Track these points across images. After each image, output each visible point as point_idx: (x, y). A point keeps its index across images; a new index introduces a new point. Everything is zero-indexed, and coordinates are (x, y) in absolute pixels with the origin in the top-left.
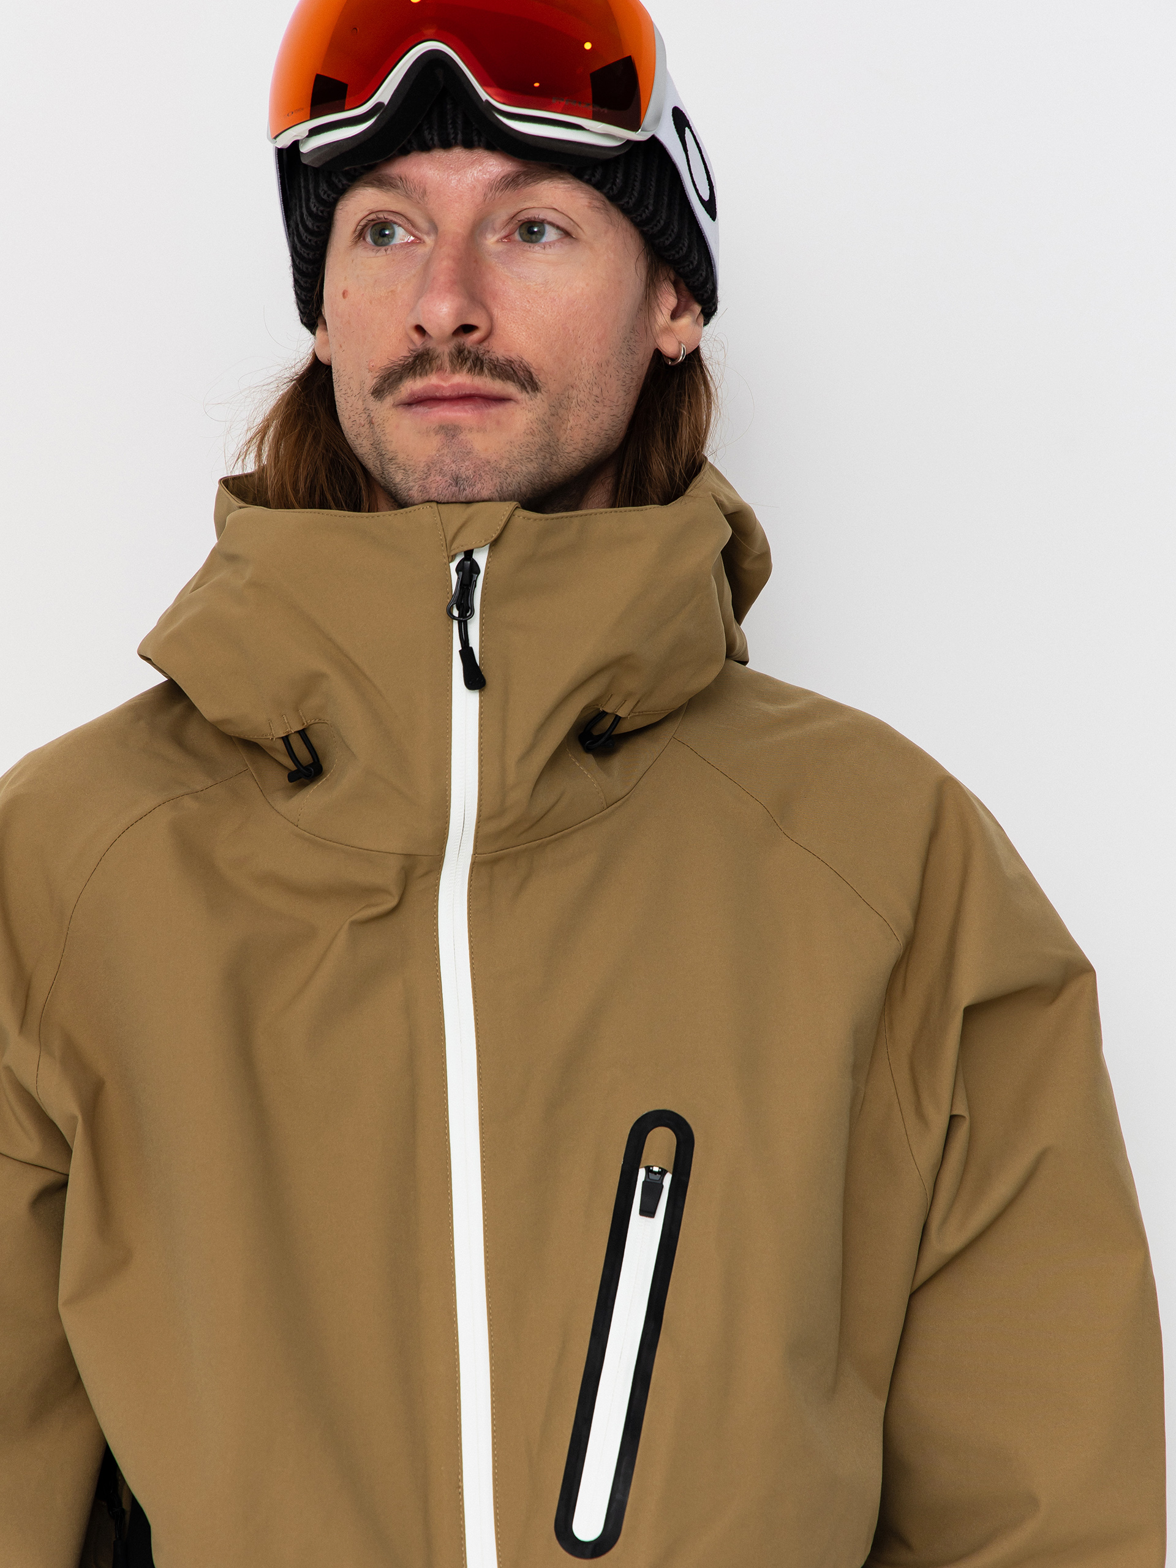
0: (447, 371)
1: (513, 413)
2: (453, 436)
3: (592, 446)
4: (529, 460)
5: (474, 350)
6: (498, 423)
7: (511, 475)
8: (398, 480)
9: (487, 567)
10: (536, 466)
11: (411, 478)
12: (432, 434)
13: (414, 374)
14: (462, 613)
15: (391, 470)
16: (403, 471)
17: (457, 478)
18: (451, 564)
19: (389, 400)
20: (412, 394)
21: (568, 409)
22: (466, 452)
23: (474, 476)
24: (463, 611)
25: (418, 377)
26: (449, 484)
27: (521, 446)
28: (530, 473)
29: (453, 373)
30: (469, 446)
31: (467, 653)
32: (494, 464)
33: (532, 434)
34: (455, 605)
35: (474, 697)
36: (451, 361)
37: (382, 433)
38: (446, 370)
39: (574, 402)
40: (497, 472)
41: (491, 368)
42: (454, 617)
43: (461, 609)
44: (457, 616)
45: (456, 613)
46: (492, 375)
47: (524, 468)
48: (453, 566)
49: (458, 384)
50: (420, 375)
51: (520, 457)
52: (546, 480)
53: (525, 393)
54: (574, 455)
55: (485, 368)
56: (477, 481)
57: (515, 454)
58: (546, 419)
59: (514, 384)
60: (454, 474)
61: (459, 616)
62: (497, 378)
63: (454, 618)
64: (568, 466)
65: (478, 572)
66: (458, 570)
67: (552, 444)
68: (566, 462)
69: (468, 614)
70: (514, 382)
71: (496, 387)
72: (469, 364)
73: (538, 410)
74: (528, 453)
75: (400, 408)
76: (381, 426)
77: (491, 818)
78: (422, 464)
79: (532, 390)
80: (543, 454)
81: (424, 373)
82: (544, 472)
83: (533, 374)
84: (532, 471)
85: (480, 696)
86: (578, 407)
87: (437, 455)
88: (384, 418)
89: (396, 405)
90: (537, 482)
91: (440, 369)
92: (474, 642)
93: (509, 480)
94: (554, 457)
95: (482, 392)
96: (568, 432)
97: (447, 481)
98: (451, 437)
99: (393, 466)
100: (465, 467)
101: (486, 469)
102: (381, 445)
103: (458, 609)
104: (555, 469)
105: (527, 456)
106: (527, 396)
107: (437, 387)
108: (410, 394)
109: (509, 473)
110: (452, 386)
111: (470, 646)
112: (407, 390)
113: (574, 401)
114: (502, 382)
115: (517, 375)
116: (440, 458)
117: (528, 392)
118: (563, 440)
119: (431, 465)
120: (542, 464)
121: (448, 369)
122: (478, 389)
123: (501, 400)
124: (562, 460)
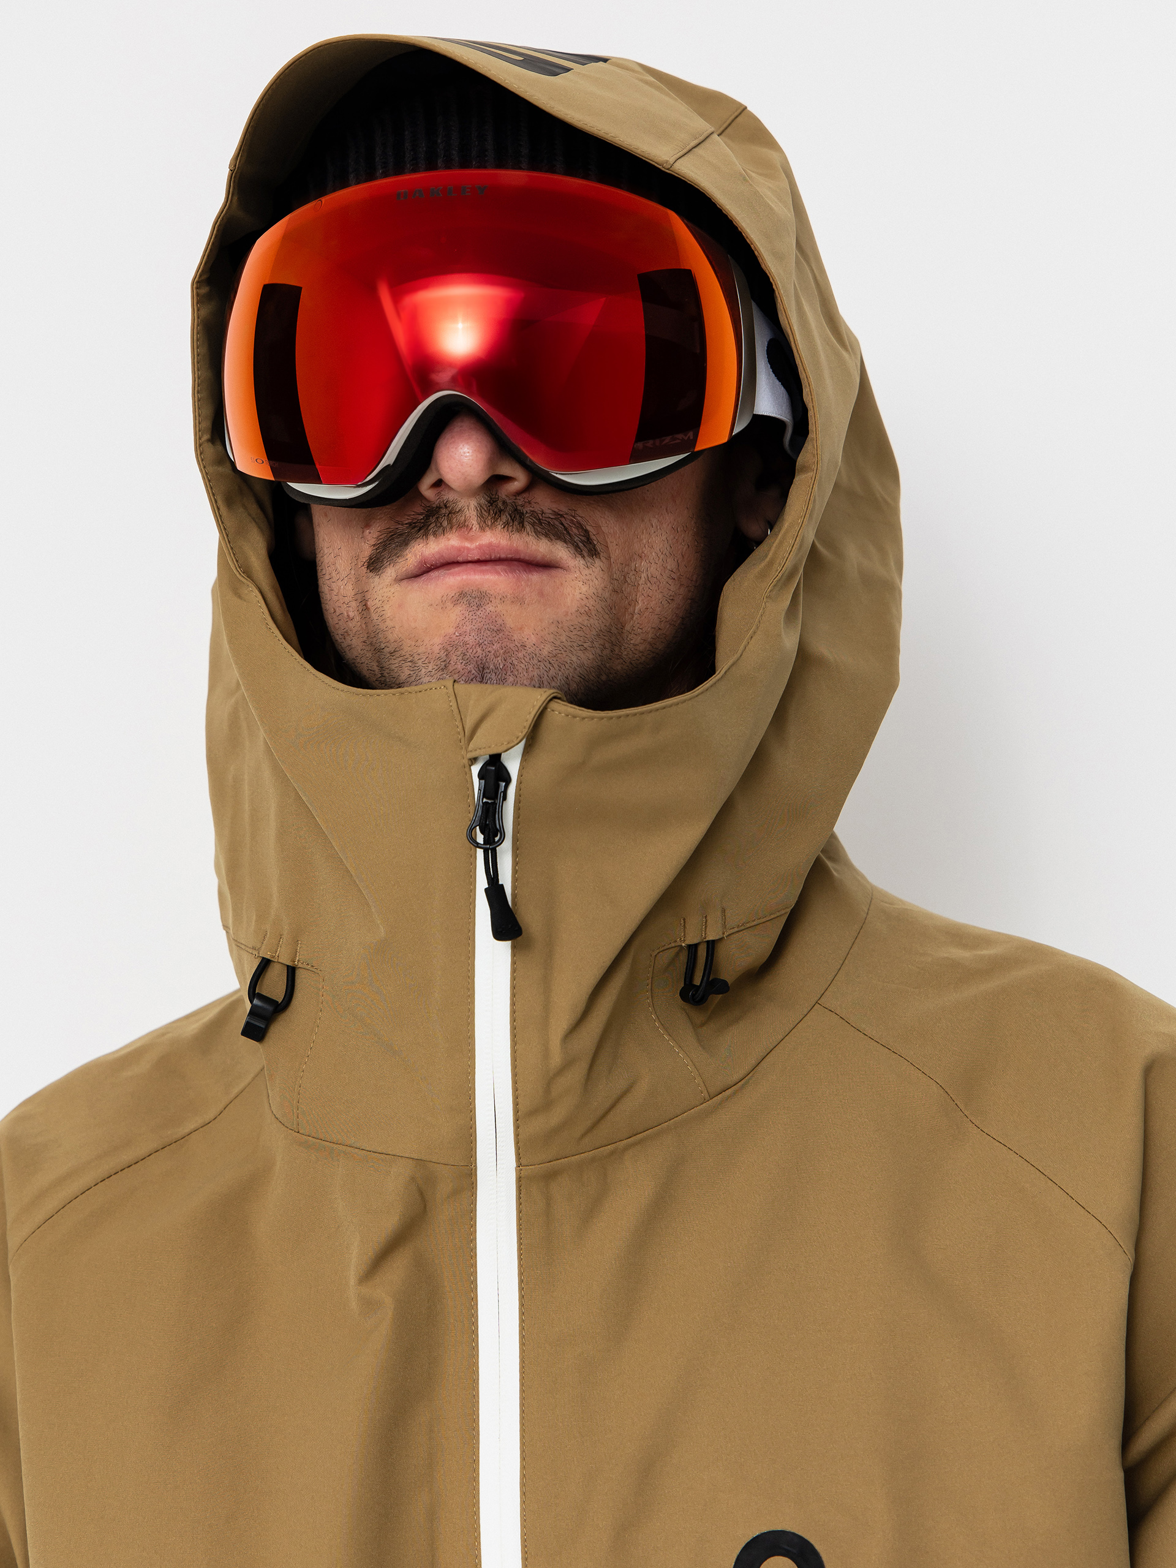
0: (474, 529)
1: (562, 584)
2: (479, 606)
3: (665, 638)
4: (582, 648)
5: (510, 501)
6: (541, 594)
7: (555, 666)
8: (404, 678)
9: (520, 775)
10: (591, 657)
11: (423, 670)
12: (449, 605)
13: (426, 535)
14: (489, 837)
15: (393, 667)
16: (410, 664)
17: (483, 668)
18: (472, 767)
19: (390, 572)
20: (423, 562)
21: (636, 586)
22: (495, 629)
23: (504, 665)
24: (489, 835)
25: (431, 538)
26: (472, 677)
27: (572, 628)
28: (582, 665)
29: (482, 529)
30: (500, 622)
31: (495, 892)
32: (532, 649)
33: (588, 614)
34: (478, 827)
35: (505, 946)
36: (481, 516)
37: (380, 620)
38: (472, 528)
39: (642, 577)
40: (535, 661)
41: (534, 522)
42: (478, 843)
43: (486, 832)
44: (482, 843)
45: (480, 839)
46: (537, 532)
47: (574, 659)
48: (476, 769)
49: (490, 544)
50: (435, 534)
51: (569, 644)
52: (604, 678)
53: (579, 558)
54: (641, 648)
55: (526, 523)
56: (509, 673)
57: (563, 638)
58: (607, 595)
59: (565, 545)
60: (479, 663)
61: (485, 844)
62: (543, 538)
63: (478, 845)
64: (633, 662)
65: (508, 780)
66: (481, 776)
67: (614, 630)
68: (631, 657)
69: (497, 839)
70: (565, 542)
71: (541, 550)
72: (504, 518)
73: (596, 582)
74: (581, 639)
75: (405, 583)
76: (379, 611)
77: (533, 1113)
78: (436, 649)
79: (589, 556)
80: (601, 642)
81: (440, 531)
82: (602, 666)
83: (590, 533)
84: (585, 663)
85: (513, 947)
86: (649, 584)
87: (457, 634)
88: (384, 599)
89: (400, 580)
90: (592, 678)
91: (463, 526)
92: (506, 878)
93: (552, 672)
94: (617, 649)
95: (522, 556)
96: (635, 617)
97: (470, 672)
98: (475, 608)
99: (396, 661)
100: (493, 652)
101: (520, 655)
102: (380, 636)
103: (482, 832)
104: (618, 666)
105: (580, 643)
106: (582, 562)
107: (460, 550)
108: (421, 562)
109: (551, 662)
110: (480, 547)
111: (500, 883)
112: (416, 556)
113: (644, 575)
114: (549, 543)
115: (568, 533)
116: (462, 638)
117: (583, 557)
118: (628, 627)
119: (450, 649)
120: (600, 656)
121: (476, 527)
122: (517, 551)
123: (546, 566)
124: (625, 653)
